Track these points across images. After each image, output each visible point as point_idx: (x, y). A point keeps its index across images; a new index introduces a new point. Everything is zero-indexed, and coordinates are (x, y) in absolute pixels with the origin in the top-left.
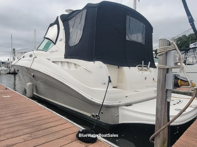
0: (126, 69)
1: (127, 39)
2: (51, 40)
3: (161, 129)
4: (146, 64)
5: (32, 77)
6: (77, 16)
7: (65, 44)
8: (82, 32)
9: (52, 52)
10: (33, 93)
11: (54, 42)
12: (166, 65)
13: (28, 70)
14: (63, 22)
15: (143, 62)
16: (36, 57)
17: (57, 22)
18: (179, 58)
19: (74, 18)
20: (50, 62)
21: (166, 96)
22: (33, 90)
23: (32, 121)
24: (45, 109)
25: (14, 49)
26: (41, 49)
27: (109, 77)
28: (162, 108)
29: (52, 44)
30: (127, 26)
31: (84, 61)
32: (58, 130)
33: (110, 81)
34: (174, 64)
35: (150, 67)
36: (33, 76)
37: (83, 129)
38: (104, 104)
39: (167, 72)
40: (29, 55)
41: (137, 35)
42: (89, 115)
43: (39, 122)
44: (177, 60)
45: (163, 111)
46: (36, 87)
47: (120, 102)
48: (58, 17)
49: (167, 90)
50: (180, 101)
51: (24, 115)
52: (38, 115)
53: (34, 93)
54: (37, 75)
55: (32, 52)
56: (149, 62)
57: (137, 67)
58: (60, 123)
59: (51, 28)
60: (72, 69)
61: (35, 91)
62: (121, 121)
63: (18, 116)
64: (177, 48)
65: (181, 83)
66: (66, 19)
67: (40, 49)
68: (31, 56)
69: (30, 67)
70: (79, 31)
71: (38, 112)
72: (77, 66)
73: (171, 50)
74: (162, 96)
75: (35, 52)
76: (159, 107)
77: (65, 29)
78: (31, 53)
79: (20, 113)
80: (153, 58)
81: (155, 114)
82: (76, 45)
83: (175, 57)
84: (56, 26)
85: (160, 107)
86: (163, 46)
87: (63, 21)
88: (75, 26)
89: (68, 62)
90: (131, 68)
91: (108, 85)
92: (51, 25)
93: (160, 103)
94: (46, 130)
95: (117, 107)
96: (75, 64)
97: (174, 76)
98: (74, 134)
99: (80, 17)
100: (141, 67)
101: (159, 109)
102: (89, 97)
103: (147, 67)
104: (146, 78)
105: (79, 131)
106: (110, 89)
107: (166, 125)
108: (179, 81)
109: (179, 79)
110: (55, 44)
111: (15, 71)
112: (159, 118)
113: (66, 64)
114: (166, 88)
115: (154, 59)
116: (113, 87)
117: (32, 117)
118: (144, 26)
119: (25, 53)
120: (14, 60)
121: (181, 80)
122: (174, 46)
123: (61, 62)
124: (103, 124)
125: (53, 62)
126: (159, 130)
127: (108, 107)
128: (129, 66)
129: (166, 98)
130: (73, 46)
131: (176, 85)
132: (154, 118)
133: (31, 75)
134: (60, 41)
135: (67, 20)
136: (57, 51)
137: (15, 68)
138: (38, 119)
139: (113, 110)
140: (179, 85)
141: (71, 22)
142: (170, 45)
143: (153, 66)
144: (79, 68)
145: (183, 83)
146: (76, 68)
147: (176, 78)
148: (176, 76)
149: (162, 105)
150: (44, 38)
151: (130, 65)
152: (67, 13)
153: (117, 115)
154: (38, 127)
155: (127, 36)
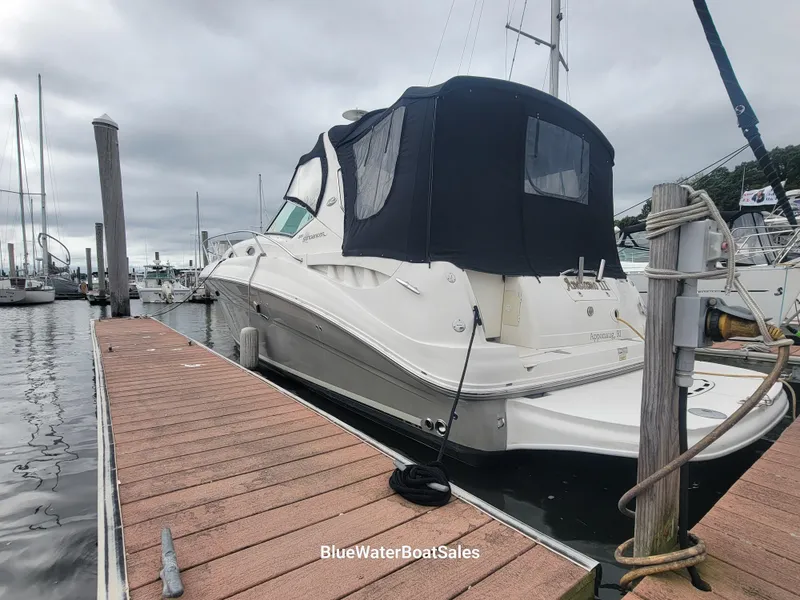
0: (526, 283)
1: (526, 191)
2: (304, 205)
3: (659, 472)
4: (592, 266)
5: (254, 310)
6: (377, 128)
7: (343, 214)
8: (392, 176)
9: (307, 238)
10: (257, 356)
11: (314, 208)
12: (676, 269)
13: (245, 290)
14: (336, 150)
15: (582, 259)
16: (263, 255)
17: (319, 151)
18: (724, 244)
19: (368, 136)
20: (304, 267)
21: (676, 370)
22: (257, 348)
23: (262, 434)
24: (296, 402)
25: (205, 234)
26: (279, 232)
27: (476, 309)
28: (661, 409)
29: (308, 214)
30: (529, 151)
31: (400, 262)
32: (336, 463)
33: (478, 321)
34: (705, 265)
35: (604, 275)
36: (258, 307)
37: (409, 462)
38: (463, 390)
39: (680, 292)
40: (246, 250)
41: (561, 176)
42: (416, 421)
43: (283, 437)
44: (715, 252)
45: (665, 418)
46: (266, 339)
47: (511, 384)
48: (321, 136)
49: (679, 348)
50: (707, 385)
51: (240, 417)
52: (278, 420)
53: (261, 357)
54: (266, 303)
55: (253, 240)
56: (603, 261)
57: (562, 277)
58: (340, 444)
59: (302, 169)
60: (364, 287)
61: (262, 349)
62: (513, 444)
63: (226, 420)
64: (716, 213)
65: (728, 325)
66: (345, 139)
67: (275, 231)
68: (250, 251)
69: (247, 283)
70: (384, 173)
71: (280, 410)
72: (379, 277)
73: (695, 220)
74: (663, 370)
75: (262, 239)
76: (651, 402)
77: (341, 169)
78: (251, 242)
79: (230, 412)
80: (616, 246)
81: (639, 425)
82: (374, 216)
83: (708, 241)
84: (317, 161)
85: (654, 404)
86: (668, 207)
87: (337, 148)
88: (372, 160)
89: (352, 267)
90: (542, 279)
91: (473, 334)
92: (304, 160)
93: (654, 390)
94: (305, 462)
95: (501, 399)
96: (373, 272)
97: (704, 303)
98: (382, 476)
99: (385, 131)
100: (577, 275)
101: (650, 408)
102: (414, 368)
103: (594, 275)
104: (590, 312)
105: (398, 469)
106: (480, 344)
107: (675, 462)
108: (723, 321)
109: (722, 313)
110: (315, 214)
111: (208, 294)
112: (650, 438)
113: (348, 272)
114: (678, 343)
115: (619, 249)
116: (488, 340)
117: (263, 424)
118: (587, 145)
119: (234, 242)
120: (206, 263)
121: (731, 317)
122: (705, 205)
123: (335, 266)
124: (458, 450)
125: (312, 267)
126: (652, 476)
127: (474, 399)
128: (537, 272)
129: (676, 375)
130: (366, 220)
131: (712, 334)
132: (636, 439)
133: (251, 304)
134: (330, 205)
135: (351, 141)
136: (322, 234)
137: (210, 285)
138: (281, 431)
139: (489, 409)
140: (724, 335)
141: (359, 149)
142: (689, 202)
143: (615, 272)
144: (384, 284)
145: (735, 325)
146: (377, 282)
147: (712, 309)
148: (711, 302)
149: (662, 400)
150: (286, 198)
151: (538, 270)
152: (348, 122)
153: (499, 424)
154: (281, 453)
155: (527, 182)
